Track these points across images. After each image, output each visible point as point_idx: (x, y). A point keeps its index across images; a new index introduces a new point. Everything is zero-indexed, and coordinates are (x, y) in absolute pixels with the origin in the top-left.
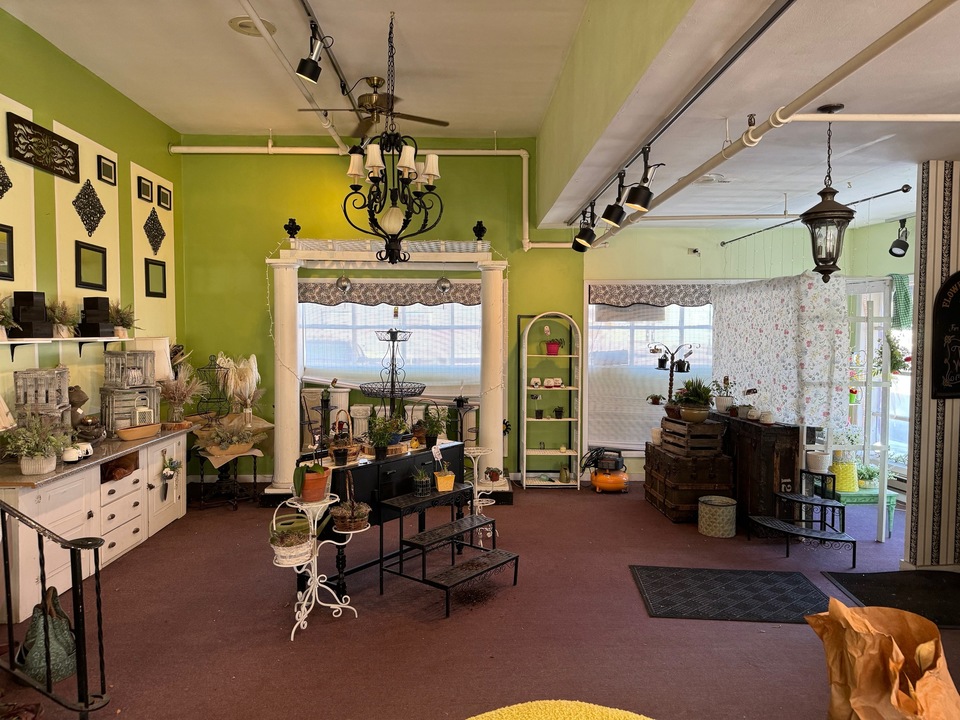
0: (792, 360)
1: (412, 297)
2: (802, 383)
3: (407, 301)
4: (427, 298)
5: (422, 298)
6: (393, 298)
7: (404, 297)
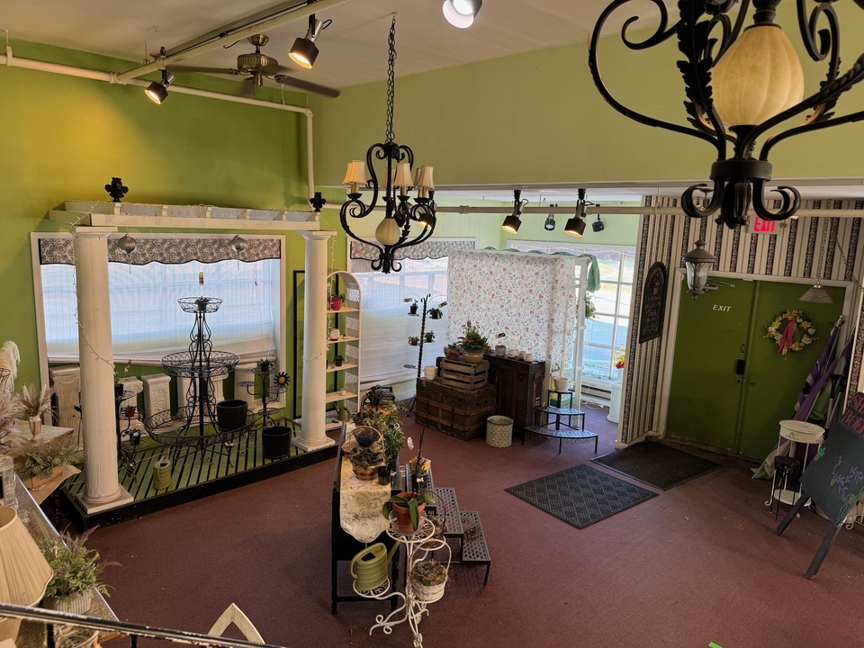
0: (545, 317)
1: (188, 255)
2: (551, 332)
3: (182, 259)
4: (204, 254)
5: (199, 255)
6: (165, 255)
7: (179, 254)
